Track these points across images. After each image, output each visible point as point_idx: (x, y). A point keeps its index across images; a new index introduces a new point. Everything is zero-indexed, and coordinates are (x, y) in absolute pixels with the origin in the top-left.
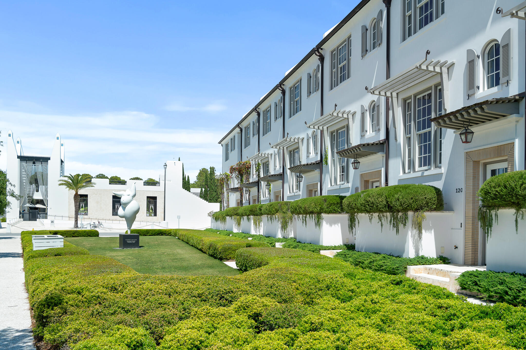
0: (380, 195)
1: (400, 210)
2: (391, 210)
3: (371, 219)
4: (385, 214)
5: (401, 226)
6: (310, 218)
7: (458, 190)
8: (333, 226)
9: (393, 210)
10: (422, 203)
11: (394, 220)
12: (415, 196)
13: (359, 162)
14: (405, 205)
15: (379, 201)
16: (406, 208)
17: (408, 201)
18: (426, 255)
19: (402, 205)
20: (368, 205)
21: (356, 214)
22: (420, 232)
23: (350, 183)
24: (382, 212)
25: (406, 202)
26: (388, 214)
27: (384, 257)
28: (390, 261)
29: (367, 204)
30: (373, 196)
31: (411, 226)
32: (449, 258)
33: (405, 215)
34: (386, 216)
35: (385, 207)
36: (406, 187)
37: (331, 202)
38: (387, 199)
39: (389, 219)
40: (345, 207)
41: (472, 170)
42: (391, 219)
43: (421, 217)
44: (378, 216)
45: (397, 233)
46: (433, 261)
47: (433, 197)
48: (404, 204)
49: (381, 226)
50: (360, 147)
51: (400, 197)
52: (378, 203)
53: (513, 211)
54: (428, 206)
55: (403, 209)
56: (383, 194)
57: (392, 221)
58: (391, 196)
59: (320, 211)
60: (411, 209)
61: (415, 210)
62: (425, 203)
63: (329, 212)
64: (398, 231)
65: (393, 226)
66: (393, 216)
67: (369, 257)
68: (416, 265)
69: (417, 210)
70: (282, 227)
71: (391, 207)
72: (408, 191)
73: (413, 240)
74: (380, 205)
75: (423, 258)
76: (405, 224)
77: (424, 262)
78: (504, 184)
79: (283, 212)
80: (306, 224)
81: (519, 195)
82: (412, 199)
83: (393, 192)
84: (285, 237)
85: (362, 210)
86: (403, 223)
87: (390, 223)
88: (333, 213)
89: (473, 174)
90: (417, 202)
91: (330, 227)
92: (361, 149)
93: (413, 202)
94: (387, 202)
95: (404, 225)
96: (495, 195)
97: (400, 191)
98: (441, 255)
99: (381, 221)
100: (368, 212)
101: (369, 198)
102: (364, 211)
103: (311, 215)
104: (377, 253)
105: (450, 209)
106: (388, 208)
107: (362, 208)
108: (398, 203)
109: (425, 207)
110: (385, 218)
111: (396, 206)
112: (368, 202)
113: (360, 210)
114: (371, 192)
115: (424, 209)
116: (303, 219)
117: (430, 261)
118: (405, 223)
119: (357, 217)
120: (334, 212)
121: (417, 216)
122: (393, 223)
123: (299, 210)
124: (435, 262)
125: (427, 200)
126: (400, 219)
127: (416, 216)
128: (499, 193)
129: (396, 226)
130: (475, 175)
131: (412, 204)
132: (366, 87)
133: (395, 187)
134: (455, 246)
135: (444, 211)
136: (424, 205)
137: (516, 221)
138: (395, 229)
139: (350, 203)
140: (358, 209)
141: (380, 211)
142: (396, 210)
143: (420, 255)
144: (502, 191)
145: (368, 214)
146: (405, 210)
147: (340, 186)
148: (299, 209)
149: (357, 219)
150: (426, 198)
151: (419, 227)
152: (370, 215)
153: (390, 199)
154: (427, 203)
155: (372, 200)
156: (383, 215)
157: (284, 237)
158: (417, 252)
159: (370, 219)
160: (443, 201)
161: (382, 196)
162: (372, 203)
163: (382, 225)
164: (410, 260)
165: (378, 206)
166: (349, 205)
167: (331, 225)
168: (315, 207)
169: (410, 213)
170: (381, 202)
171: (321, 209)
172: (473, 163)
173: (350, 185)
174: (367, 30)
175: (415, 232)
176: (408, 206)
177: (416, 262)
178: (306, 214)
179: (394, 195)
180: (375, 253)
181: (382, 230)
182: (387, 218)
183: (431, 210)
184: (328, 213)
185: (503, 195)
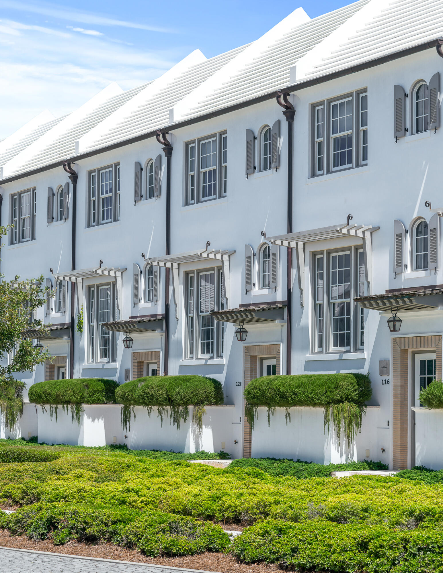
0: (160, 387)
1: (180, 404)
2: (172, 403)
3: (150, 412)
4: (165, 407)
5: (182, 420)
6: (64, 409)
7: (238, 383)
8: (96, 421)
9: (174, 404)
10: (202, 397)
11: (174, 414)
12: (195, 390)
13: (132, 340)
14: (186, 399)
15: (159, 393)
16: (186, 402)
17: (189, 395)
18: (206, 451)
19: (182, 399)
20: (147, 397)
21: (132, 406)
22: (200, 428)
23: (117, 363)
24: (162, 405)
25: (187, 396)
26: (169, 408)
27: (165, 454)
28: (171, 457)
29: (145, 397)
30: (153, 388)
31: (191, 421)
32: (230, 453)
33: (186, 409)
34: (166, 409)
35: (166, 400)
36: (186, 380)
37: (95, 389)
38: (168, 392)
39: (170, 412)
40: (119, 399)
41: (249, 365)
42: (172, 413)
43: (201, 411)
44: (158, 409)
45: (177, 428)
46: (213, 456)
47: (213, 391)
48: (184, 398)
49: (161, 421)
50: (134, 324)
51: (181, 391)
52: (158, 396)
53: (266, 408)
54: (208, 400)
55: (183, 403)
56: (163, 387)
57: (173, 415)
58: (171, 389)
59: (81, 400)
60: (192, 403)
61: (195, 404)
62: (205, 397)
63: (93, 402)
64: (178, 426)
65: (174, 421)
66: (174, 410)
67: (149, 454)
68: (196, 460)
69: (197, 404)
70: (7, 422)
71: (172, 401)
72: (189, 384)
73: (193, 435)
74: (161, 398)
75: (203, 453)
76: (186, 419)
77: (204, 457)
78: (259, 387)
79: (9, 399)
80: (57, 418)
81: (268, 397)
82: (192, 393)
83: (174, 385)
84: (11, 438)
85: (140, 402)
86: (183, 418)
87: (171, 418)
88: (98, 403)
89: (250, 369)
90: (197, 396)
91: (92, 422)
92: (136, 326)
93: (193, 396)
94: (168, 395)
95: (184, 419)
96: (254, 395)
97: (181, 385)
98: (222, 451)
99: (161, 415)
100: (146, 404)
101: (148, 390)
102: (143, 403)
103: (65, 406)
104: (157, 451)
105: (230, 402)
106: (169, 401)
107: (140, 401)
108: (179, 397)
109: (205, 401)
110: (165, 411)
111: (177, 399)
112: (146, 394)
113: (138, 402)
114: (150, 383)
115: (204, 403)
116: (51, 411)
117: (210, 456)
118: (186, 417)
119: (133, 410)
120: (98, 401)
121: (198, 411)
122: (174, 418)
123: (47, 398)
124: (215, 457)
125: (206, 395)
126: (181, 413)
127: (196, 410)
128: (256, 394)
129: (177, 421)
130: (253, 369)
131: (192, 398)
132: (143, 253)
133: (176, 379)
134: (235, 441)
135: (225, 404)
136: (204, 399)
137: (269, 417)
138: (176, 423)
139: (125, 394)
140: (135, 401)
141: (160, 404)
142: (177, 404)
143: (200, 450)
144: (257, 392)
145: (146, 407)
146: (186, 404)
147: (104, 365)
148: (45, 396)
149: (133, 412)
150: (206, 392)
151: (199, 422)
152: (148, 408)
153: (171, 392)
154: (207, 397)
155: (151, 392)
156: (163, 409)
157: (9, 438)
158: (197, 447)
159: (148, 412)
160: (223, 395)
161: (162, 388)
162: (152, 395)
163: (162, 419)
164: (191, 455)
165: (158, 399)
166: (124, 396)
167: (93, 420)
168: (73, 395)
169: (191, 408)
170: (161, 394)
171: (82, 398)
172: (250, 358)
173: (117, 365)
174: (142, 169)
175: (196, 427)
176: (189, 400)
177: (196, 457)
178: (58, 403)
179: (175, 388)
180: (154, 450)
181: (162, 425)
182: (167, 412)
183: (211, 404)
184: (91, 404)
185: (259, 396)
